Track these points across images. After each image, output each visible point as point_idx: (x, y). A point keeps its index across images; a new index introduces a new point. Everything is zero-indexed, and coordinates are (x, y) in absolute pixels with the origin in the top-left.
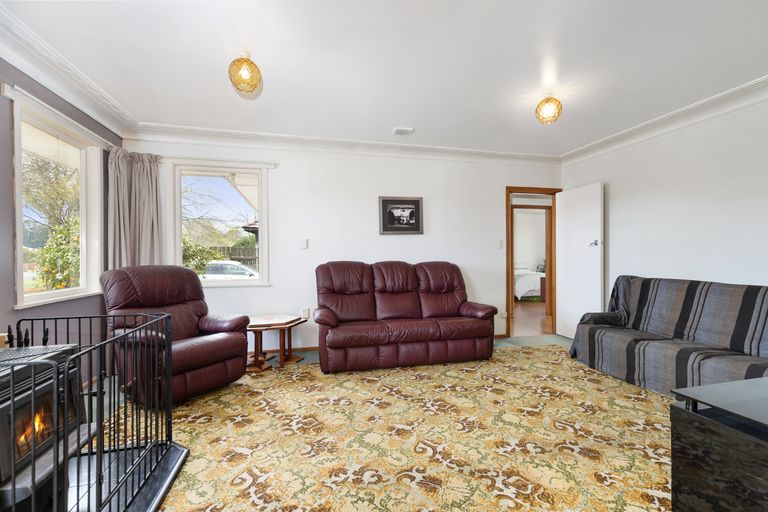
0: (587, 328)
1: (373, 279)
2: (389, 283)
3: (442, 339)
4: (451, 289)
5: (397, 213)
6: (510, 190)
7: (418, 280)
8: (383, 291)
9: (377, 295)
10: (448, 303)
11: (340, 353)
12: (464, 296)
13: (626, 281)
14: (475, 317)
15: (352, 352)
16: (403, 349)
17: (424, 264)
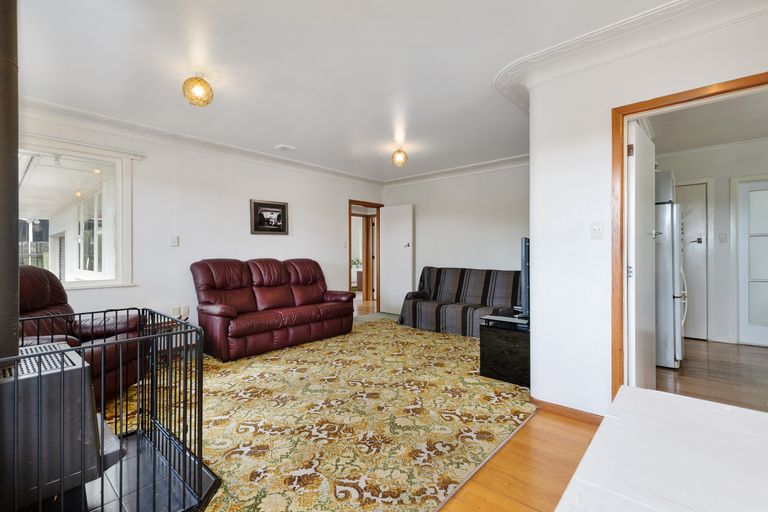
0: (411, 302)
1: (251, 275)
2: (265, 278)
3: (320, 320)
4: (315, 282)
5: (267, 215)
6: (352, 202)
7: (289, 274)
8: (261, 285)
9: (254, 289)
10: (313, 293)
11: (241, 341)
12: (325, 285)
13: (428, 271)
14: (341, 301)
15: (251, 340)
16: (291, 331)
17: (292, 260)
